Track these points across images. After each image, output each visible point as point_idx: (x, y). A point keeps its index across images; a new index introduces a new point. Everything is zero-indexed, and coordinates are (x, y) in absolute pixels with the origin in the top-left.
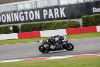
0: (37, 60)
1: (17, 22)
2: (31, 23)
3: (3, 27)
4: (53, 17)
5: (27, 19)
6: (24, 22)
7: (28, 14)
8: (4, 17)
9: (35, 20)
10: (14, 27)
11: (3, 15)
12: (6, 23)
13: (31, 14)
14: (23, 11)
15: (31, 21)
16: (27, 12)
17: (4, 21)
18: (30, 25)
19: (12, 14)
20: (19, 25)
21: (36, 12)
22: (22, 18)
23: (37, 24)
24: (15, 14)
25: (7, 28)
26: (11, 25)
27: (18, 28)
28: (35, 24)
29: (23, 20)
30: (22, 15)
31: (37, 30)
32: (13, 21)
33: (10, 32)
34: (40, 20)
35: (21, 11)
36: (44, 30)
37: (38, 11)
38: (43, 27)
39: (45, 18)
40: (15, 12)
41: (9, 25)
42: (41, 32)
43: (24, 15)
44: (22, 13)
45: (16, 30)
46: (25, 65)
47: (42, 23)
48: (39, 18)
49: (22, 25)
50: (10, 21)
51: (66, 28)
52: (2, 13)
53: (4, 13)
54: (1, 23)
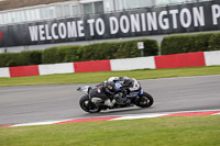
0: (196, 116)
1: (153, 33)
2: (185, 34)
3: (124, 44)
5: (175, 26)
6: (168, 32)
7: (178, 15)
8: (124, 21)
9: (193, 28)
10: (147, 43)
11: (124, 17)
12: (130, 34)
13: (185, 14)
14: (168, 8)
15: (184, 30)
16: (176, 11)
17: (125, 31)
18: (182, 38)
19: (143, 15)
20: (159, 39)
21: (195, 9)
22: (164, 24)
23: (199, 37)
24: (149, 14)
25: (133, 45)
26: (141, 38)
27: (156, 46)
28: (193, 38)
29: (166, 27)
30: (164, 17)
31: (197, 50)
32: (144, 30)
34: (204, 29)
35: (162, 9)
36: (213, 49)
37: (201, 8)
38: (212, 43)
39: (215, 23)
40: (149, 10)
41: (137, 38)
42: (205, 53)
43: (169, 16)
44: (165, 13)
45: (150, 50)
46: (171, 127)
47: (210, 35)
48: (202, 24)
49: (164, 40)
50: (138, 30)
52: (122, 14)
53: (125, 13)
54: (120, 34)
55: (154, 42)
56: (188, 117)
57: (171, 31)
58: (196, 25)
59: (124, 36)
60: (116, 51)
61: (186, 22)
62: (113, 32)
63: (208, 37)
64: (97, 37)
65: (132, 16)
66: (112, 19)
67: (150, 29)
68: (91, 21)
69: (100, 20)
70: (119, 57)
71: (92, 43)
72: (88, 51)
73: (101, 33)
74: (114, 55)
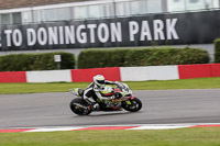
0: (112, 131)
1: (70, 46)
2: (102, 49)
3: (41, 56)
4: (149, 38)
5: (93, 41)
6: (85, 46)
7: (96, 30)
8: (42, 33)
9: (110, 44)
10: (64, 56)
11: (42, 29)
12: (47, 47)
13: (103, 29)
14: (86, 22)
15: (101, 45)
16: (94, 26)
17: (43, 43)
18: (99, 53)
19: (61, 28)
20: (76, 53)
21: (113, 25)
22: (82, 38)
23: (115, 53)
24: (67, 28)
25: (50, 57)
26: (58, 51)
27: (73, 59)
28: (110, 53)
29: (84, 41)
30: (83, 31)
31: (113, 66)
32: (62, 43)
33: (54, 66)
34: (121, 45)
35: (80, 23)
37: (119, 24)
38: (128, 59)
39: (132, 39)
40: (67, 23)
41: (54, 51)
42: (122, 69)
43: (87, 31)
44: (83, 27)
45: (67, 63)
46: (85, 140)
47: (127, 51)
48: (120, 40)
49: (82, 54)
50: (56, 43)
51: (178, 64)
52: (40, 26)
53: (43, 25)
54: (37, 46)
55: (71, 56)
56: (103, 131)
57: (89, 45)
58: (113, 40)
59: (41, 48)
60: (32, 63)
61: (103, 37)
62: (31, 44)
63: (124, 53)
64: (13, 48)
65: (50, 29)
66: (29, 30)
67: (67, 42)
68: (8, 32)
69: (17, 31)
70: (36, 69)
71: (8, 53)
72: (4, 62)
73: (18, 44)
74: (31, 66)
